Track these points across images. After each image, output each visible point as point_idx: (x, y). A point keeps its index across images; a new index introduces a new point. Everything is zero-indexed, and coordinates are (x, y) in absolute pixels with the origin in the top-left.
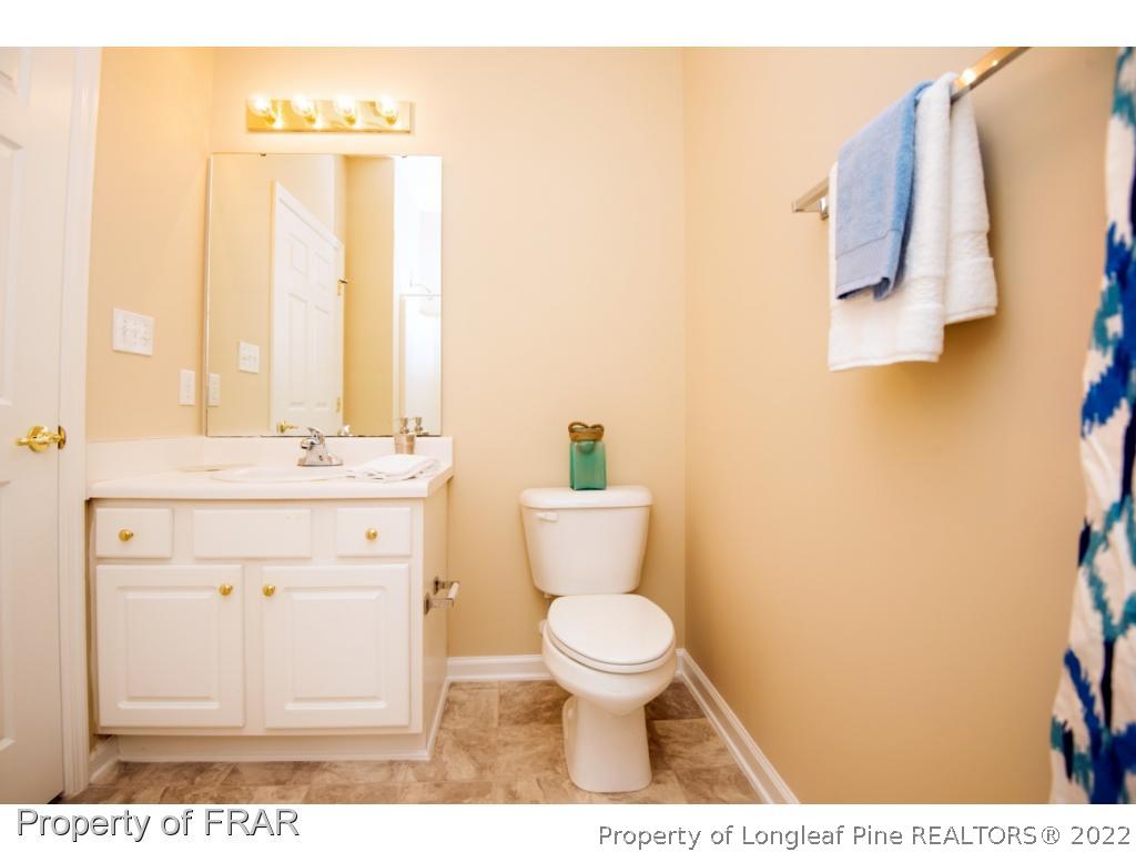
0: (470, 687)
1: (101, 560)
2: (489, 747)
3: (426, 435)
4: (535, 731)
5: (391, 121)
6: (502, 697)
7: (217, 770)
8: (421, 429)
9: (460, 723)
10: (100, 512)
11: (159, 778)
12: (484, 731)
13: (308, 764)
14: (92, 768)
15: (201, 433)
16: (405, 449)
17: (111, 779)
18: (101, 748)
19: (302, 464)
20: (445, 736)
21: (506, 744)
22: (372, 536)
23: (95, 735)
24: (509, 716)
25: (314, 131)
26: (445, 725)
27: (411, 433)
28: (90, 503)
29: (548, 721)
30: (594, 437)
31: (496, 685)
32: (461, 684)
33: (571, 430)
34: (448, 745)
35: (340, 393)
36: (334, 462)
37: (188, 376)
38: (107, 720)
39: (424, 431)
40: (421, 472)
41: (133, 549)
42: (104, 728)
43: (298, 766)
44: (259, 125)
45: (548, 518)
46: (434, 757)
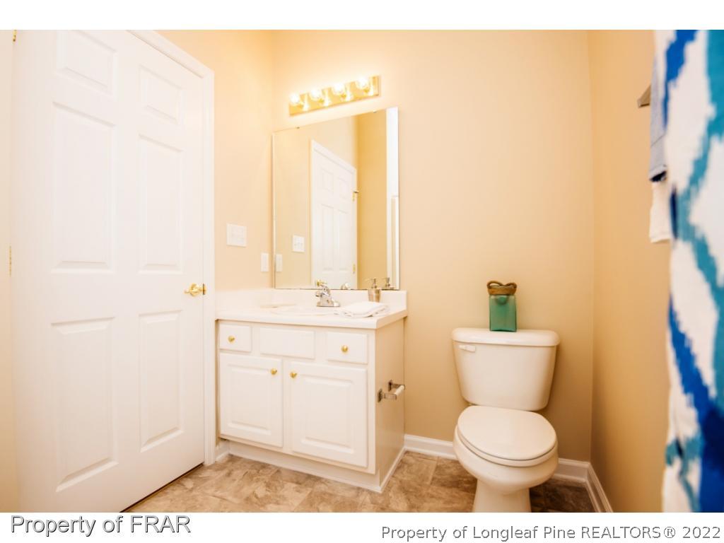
0: (419, 456)
1: (221, 350)
2: (420, 495)
3: (392, 289)
4: (454, 494)
5: (367, 91)
6: (438, 468)
7: (270, 469)
8: (389, 285)
9: (405, 476)
10: (222, 326)
11: (245, 466)
12: (420, 485)
13: (314, 477)
14: (217, 453)
15: (272, 287)
16: (374, 298)
17: (224, 461)
18: (222, 444)
19: (319, 305)
20: (394, 481)
21: (432, 497)
22: (345, 350)
23: (219, 438)
24: (439, 480)
25: (324, 108)
26: (396, 475)
27: (378, 288)
28: (217, 321)
29: (466, 490)
30: (507, 292)
31: (436, 459)
32: (412, 452)
33: (489, 287)
34: (395, 488)
35: (355, 262)
36: (335, 304)
37: (265, 256)
38: (224, 431)
39: (391, 287)
40: (377, 313)
41: (234, 346)
42: (223, 435)
43: (309, 476)
44: (296, 111)
45: (468, 349)
46: (385, 491)
